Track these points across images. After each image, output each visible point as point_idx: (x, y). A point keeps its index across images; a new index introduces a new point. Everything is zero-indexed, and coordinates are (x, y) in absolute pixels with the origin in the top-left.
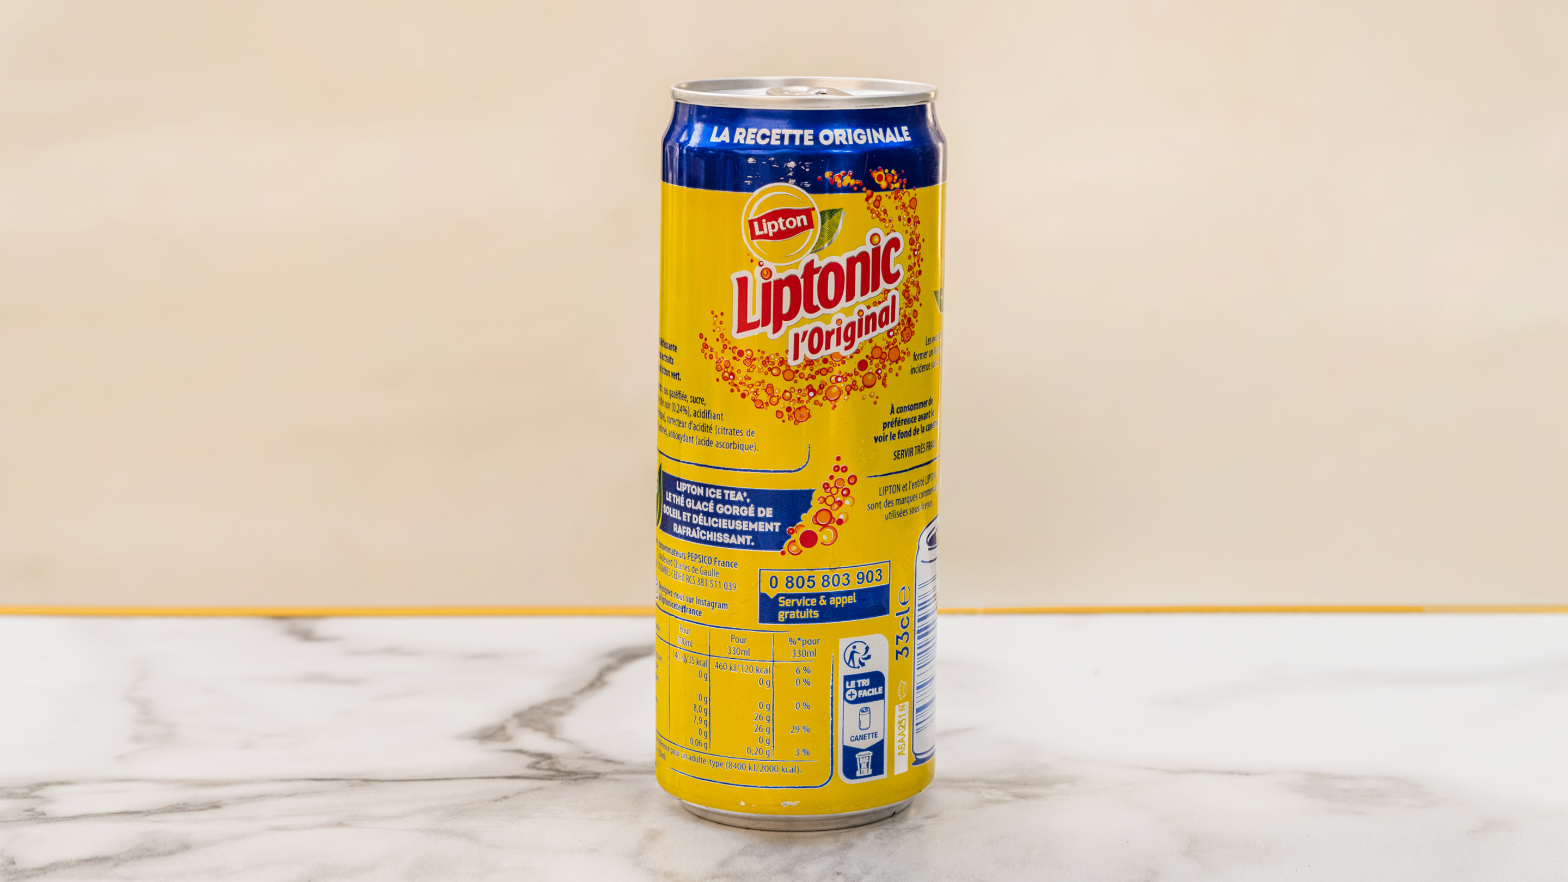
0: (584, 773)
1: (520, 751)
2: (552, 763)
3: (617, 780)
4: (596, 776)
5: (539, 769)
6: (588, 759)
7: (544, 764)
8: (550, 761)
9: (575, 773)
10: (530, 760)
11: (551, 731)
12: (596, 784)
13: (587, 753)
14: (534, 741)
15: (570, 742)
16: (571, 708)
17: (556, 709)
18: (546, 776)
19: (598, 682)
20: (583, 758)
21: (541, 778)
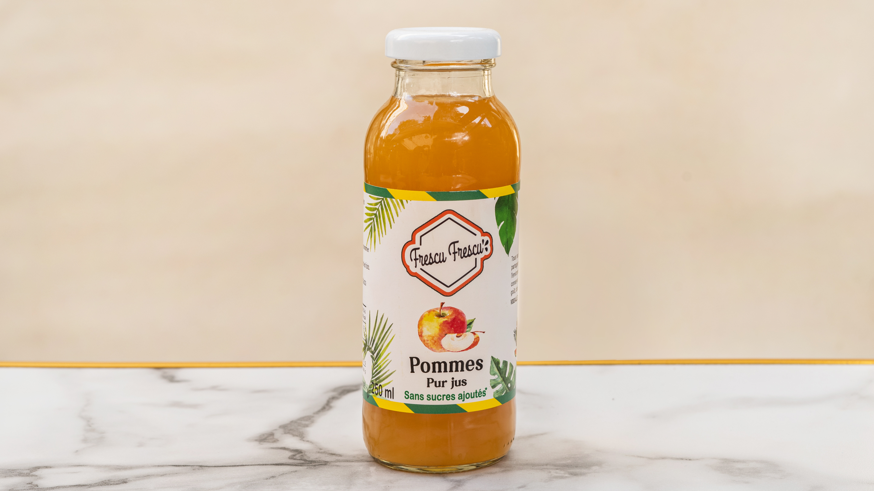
0: (319, 462)
1: (284, 449)
2: (302, 456)
3: (337, 466)
4: (325, 463)
5: (295, 459)
6: (321, 453)
7: (298, 456)
8: (301, 454)
9: (315, 462)
10: (290, 454)
11: (301, 436)
12: (325, 469)
13: (321, 449)
14: (292, 442)
15: (311, 442)
16: (313, 422)
17: (304, 422)
18: (299, 463)
19: (327, 407)
20: (319, 452)
21: (296, 465)
